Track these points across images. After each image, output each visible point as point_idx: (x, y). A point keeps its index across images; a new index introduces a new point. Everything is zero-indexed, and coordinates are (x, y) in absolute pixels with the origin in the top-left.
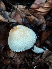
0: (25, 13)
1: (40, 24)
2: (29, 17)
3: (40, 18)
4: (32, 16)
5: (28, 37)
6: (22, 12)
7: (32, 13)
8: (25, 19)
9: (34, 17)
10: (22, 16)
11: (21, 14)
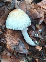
0: (30, 6)
1: (39, 18)
2: (33, 10)
3: (40, 13)
4: (35, 10)
5: (23, 19)
6: (29, 5)
7: (36, 7)
8: (29, 11)
9: (36, 11)
10: (28, 9)
11: (28, 6)
